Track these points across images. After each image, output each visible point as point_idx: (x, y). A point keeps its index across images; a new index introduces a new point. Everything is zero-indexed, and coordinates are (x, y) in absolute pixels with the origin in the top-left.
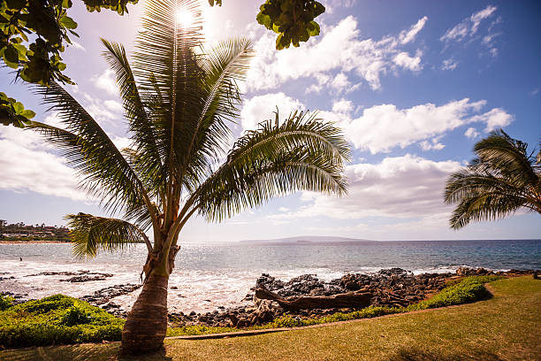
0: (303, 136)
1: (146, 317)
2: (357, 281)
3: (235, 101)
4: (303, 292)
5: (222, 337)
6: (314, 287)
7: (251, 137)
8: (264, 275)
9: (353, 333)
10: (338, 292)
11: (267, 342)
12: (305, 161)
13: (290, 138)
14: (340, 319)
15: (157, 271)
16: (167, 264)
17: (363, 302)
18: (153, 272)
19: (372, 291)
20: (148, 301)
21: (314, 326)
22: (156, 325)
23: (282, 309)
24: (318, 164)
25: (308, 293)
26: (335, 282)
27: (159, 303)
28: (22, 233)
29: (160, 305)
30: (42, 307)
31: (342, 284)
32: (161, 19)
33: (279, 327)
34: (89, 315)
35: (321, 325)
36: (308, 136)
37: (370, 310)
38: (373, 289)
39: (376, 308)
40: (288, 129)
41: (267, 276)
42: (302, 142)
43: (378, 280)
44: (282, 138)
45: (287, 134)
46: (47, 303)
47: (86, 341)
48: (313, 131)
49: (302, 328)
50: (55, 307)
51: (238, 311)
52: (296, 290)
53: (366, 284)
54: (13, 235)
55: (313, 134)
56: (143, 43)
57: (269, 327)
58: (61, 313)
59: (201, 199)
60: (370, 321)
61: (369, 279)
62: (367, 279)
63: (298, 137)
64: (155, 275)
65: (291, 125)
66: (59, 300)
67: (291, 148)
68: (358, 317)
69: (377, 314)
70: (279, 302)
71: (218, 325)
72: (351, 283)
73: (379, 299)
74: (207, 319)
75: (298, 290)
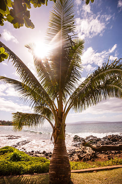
15: (61, 137)
16: (64, 133)
18: (58, 138)
20: (60, 153)
26: (105, 138)
30: (1, 151)
34: (21, 156)
41: (77, 136)
47: (26, 173)
58: (9, 155)
64: (60, 139)
66: (8, 148)
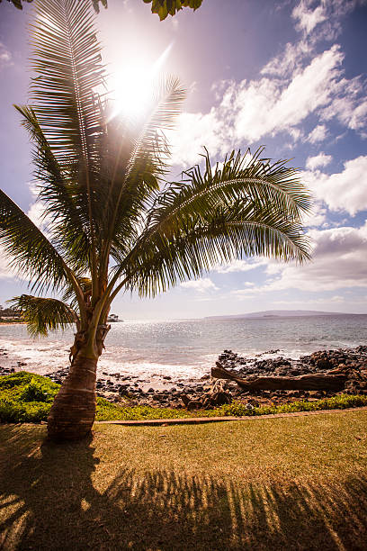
0: (245, 185)
1: (69, 402)
2: (330, 358)
3: (163, 155)
4: (268, 370)
5: (160, 424)
6: (279, 364)
7: (178, 191)
8: (225, 351)
9: (316, 430)
10: (306, 371)
11: (205, 436)
12: (252, 219)
13: (229, 189)
14: (303, 409)
15: (83, 353)
16: (94, 345)
17: (334, 385)
18: (79, 354)
19: (347, 373)
20: (71, 386)
21: (268, 416)
22: (81, 411)
23: (240, 389)
24: (270, 222)
25: (273, 371)
26: (304, 360)
27: (84, 387)
28: (15, 315)
29: (85, 390)
30: (8, 382)
31: (312, 362)
32: (54, 57)
33: (226, 415)
34: (45, 391)
35: (278, 415)
36: (252, 184)
37: (342, 398)
38: (348, 370)
39: (351, 397)
40: (224, 178)
41: (230, 352)
42: (244, 194)
43: (355, 358)
44: (219, 191)
45: (224, 184)
46: (12, 379)
47: (28, 421)
48: (257, 177)
49: (253, 417)
50: (18, 383)
51: (195, 390)
52: (259, 367)
53: (341, 362)
54: (9, 318)
55: (259, 181)
56: (39, 92)
57: (216, 413)
58: (23, 389)
59: (128, 273)
60: (342, 413)
61: (345, 357)
62: (342, 357)
63: (239, 187)
65: (228, 173)
66: (23, 376)
67: (231, 202)
68: (326, 407)
69: (351, 404)
70: (237, 382)
71: (169, 405)
72: (324, 361)
73: (355, 383)
74: (161, 398)
75: (263, 368)
